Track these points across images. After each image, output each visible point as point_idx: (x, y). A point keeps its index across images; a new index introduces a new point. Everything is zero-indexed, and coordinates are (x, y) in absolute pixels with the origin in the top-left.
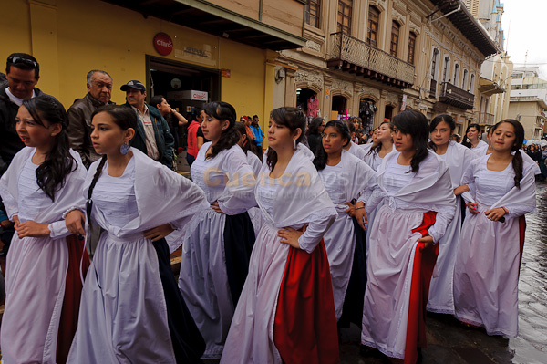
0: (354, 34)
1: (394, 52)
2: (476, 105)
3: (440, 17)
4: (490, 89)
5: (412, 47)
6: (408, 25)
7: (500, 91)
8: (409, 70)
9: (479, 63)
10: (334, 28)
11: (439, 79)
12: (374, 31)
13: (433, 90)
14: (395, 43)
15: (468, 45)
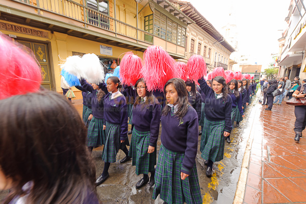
0: (194, 52)
1: (205, 55)
2: (228, 68)
3: (218, 43)
4: (232, 63)
5: (209, 53)
6: (208, 47)
7: (236, 63)
8: (209, 60)
9: (229, 55)
10: (190, 51)
11: (217, 61)
12: (199, 50)
13: (215, 65)
14: (205, 52)
15: (226, 50)
